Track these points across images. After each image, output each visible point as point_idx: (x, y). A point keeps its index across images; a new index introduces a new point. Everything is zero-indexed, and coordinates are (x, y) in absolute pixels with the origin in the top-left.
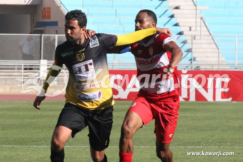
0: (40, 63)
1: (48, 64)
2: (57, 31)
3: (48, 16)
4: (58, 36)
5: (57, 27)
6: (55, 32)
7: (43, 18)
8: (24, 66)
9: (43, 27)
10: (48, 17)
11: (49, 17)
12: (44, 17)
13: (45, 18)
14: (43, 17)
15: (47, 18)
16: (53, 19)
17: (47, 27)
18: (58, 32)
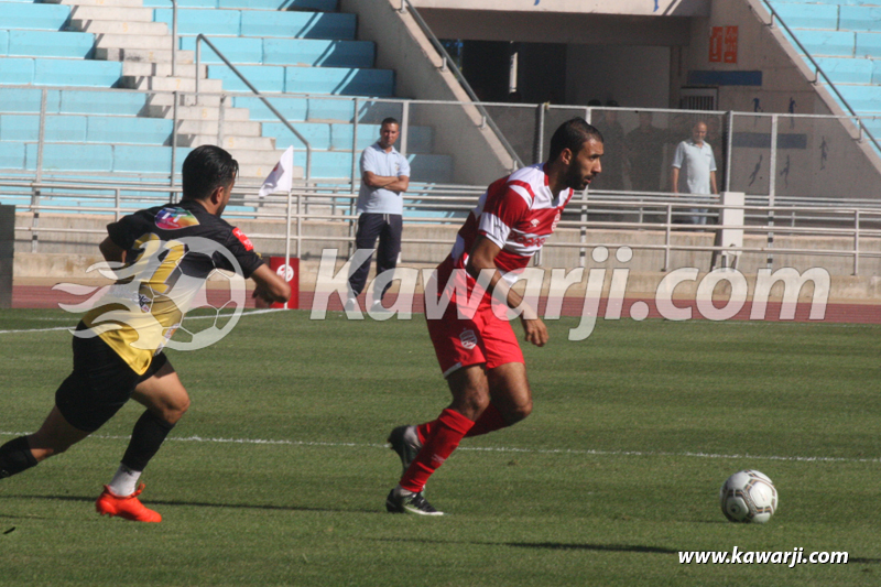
0: (722, 202)
1: (746, 204)
2: (757, 101)
3: (727, 54)
4: (779, 117)
5: (758, 88)
6: (753, 106)
7: (711, 60)
8: (674, 209)
9: (712, 88)
10: (730, 58)
11: (732, 56)
12: (715, 58)
13: (719, 60)
14: (711, 54)
15: (726, 61)
16: (743, 64)
17: (726, 88)
18: (761, 104)
